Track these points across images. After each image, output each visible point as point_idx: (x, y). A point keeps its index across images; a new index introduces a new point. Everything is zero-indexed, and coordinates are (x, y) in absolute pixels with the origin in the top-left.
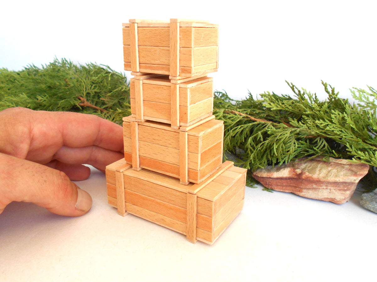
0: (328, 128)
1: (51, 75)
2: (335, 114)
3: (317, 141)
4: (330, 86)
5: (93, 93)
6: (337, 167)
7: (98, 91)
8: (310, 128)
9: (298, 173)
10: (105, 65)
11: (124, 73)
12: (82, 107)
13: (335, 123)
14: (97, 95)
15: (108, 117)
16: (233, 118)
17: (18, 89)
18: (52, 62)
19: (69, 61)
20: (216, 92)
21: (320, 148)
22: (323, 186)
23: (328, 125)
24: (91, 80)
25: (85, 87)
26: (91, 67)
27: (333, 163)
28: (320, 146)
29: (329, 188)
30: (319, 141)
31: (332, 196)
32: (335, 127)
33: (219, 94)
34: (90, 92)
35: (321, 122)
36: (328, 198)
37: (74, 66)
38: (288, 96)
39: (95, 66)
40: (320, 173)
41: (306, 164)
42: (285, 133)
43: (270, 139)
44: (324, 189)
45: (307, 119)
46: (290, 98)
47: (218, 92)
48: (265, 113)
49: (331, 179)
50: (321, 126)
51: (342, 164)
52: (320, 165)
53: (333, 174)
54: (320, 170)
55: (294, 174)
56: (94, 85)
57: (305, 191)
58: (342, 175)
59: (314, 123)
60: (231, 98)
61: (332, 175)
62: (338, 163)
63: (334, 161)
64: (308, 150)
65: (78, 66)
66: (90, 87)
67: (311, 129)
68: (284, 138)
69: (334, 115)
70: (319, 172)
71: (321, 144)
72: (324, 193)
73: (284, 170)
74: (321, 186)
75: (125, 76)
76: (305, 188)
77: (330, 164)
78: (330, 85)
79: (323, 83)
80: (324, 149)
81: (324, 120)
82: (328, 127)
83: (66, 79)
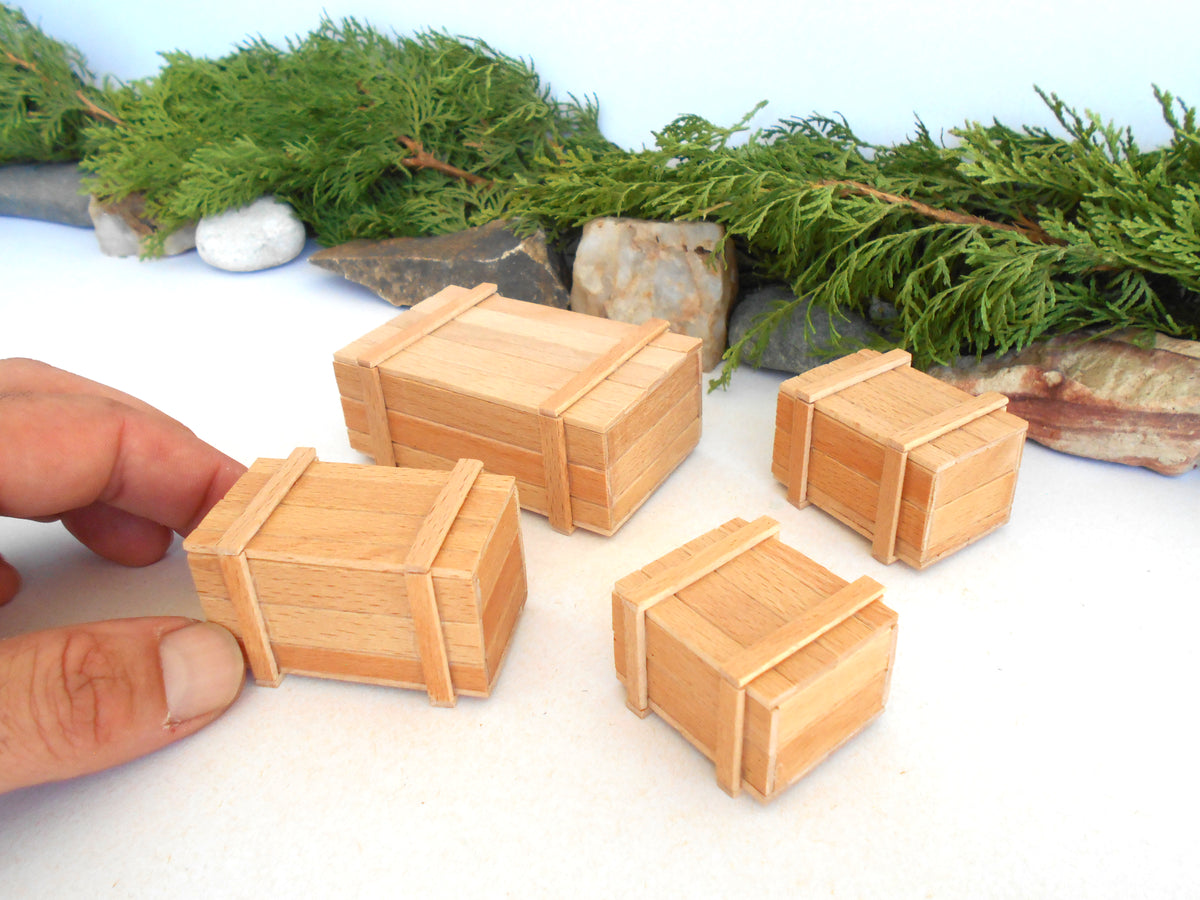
0: (1158, 245)
1: (315, 73)
2: (1183, 198)
3: (1121, 283)
4: (1183, 104)
5: (441, 127)
6: (1173, 367)
7: (455, 118)
8: (1101, 242)
9: (1050, 384)
10: (472, 39)
11: (532, 59)
12: (412, 169)
13: (1184, 226)
14: (455, 131)
15: (488, 200)
16: (861, 213)
17: (226, 118)
18: (315, 27)
19: (364, 26)
20: (814, 119)
21: (1128, 306)
22: (1123, 422)
23: (1157, 235)
24: (433, 86)
25: (416, 108)
26: (431, 43)
27: (1162, 354)
28: (1129, 298)
29: (1141, 429)
30: (1126, 283)
31: (1147, 452)
32: (1180, 241)
33: (822, 123)
34: (433, 123)
35: (1136, 226)
36: (1136, 458)
37: (380, 38)
38: (1043, 130)
39: (442, 36)
40: (1118, 386)
41: (1078, 355)
42: (1019, 263)
43: (970, 281)
44: (1125, 432)
45: (1096, 214)
46: (1048, 140)
47: (819, 120)
48: (964, 189)
49: (1150, 403)
50: (1137, 236)
51: (1189, 357)
52: (1120, 359)
53: (1157, 388)
54: (1119, 376)
55: (1037, 387)
56: (442, 102)
57: (1068, 435)
58: (1183, 394)
59: (1114, 228)
60: (862, 139)
61: (1153, 394)
62: (1179, 355)
63: (1167, 348)
64: (1092, 312)
65: (393, 39)
66: (431, 106)
67: (1102, 246)
68: (1015, 279)
69: (1182, 202)
70: (1116, 381)
71: (1133, 293)
72: (1127, 443)
73: (1009, 372)
74: (1118, 424)
75: (533, 68)
76: (1069, 429)
77: (1152, 354)
78: (1183, 99)
79: (1157, 93)
80: (1142, 307)
81: (1147, 218)
82: (1157, 241)
83: (361, 82)
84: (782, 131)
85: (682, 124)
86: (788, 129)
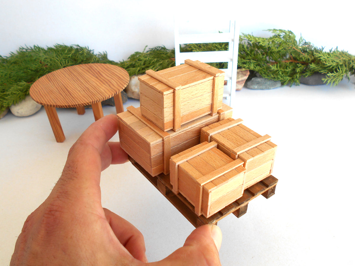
24: (62, 57)
25: (60, 63)
47: (158, 47)
56: (67, 61)
66: (64, 62)
83: (41, 61)
84: (150, 51)
85: (135, 54)
86: (151, 50)
